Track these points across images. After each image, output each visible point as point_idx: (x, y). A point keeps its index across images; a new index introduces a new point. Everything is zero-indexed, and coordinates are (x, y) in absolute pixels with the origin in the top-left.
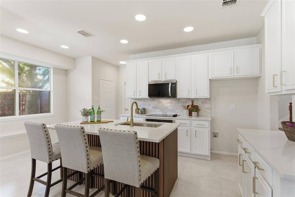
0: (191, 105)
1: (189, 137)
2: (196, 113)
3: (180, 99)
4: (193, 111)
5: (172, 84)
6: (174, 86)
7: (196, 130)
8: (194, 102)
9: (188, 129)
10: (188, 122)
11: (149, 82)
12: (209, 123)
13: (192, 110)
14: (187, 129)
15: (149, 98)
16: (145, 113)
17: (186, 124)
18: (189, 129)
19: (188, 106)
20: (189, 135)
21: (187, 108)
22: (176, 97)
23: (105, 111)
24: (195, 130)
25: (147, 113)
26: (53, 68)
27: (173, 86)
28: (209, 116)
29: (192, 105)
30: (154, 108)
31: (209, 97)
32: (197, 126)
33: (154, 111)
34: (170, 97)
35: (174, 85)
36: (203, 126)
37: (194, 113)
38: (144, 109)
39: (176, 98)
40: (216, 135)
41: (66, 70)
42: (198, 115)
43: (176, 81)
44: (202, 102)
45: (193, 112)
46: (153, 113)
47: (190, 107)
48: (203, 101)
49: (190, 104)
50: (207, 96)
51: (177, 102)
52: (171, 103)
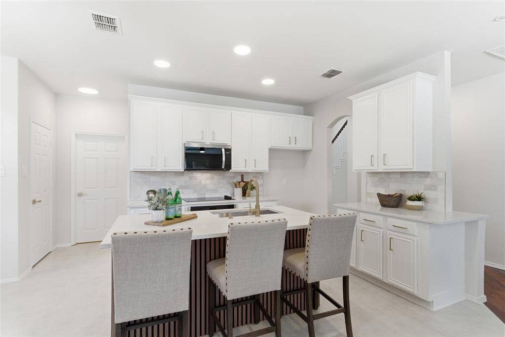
5: (225, 149)
6: (228, 153)
8: (244, 177)
29: (242, 181)
31: (268, 171)
48: (255, 175)
50: (266, 169)
52: (212, 178)
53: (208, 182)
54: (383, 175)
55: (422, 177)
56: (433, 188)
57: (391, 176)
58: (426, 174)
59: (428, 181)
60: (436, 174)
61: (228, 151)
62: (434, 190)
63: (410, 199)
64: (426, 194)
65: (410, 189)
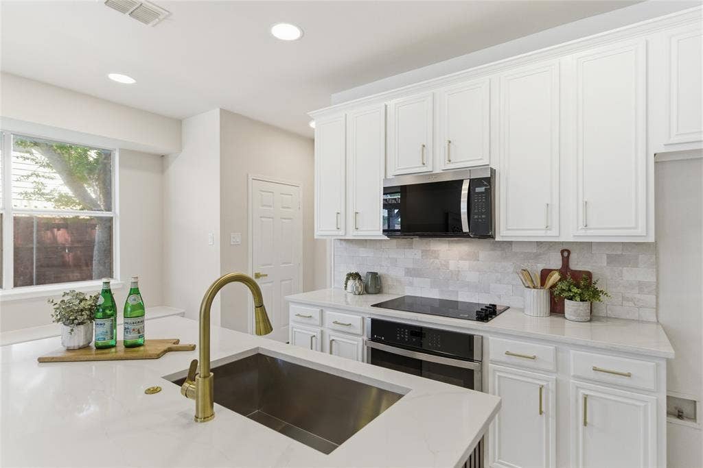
0: (560, 271)
1: (552, 422)
2: (584, 306)
3: (510, 243)
4: (571, 299)
5: (474, 183)
6: (482, 189)
7: (587, 392)
8: (573, 257)
9: (544, 383)
10: (544, 351)
11: (386, 179)
12: (658, 365)
13: (565, 294)
14: (542, 383)
15: (386, 238)
16: (379, 291)
17: (534, 358)
18: (552, 386)
19: (545, 274)
20: (552, 412)
21: (539, 281)
22: (493, 237)
23: (266, 275)
24: (582, 391)
25: (385, 290)
26: (119, 149)
27: (478, 190)
28: (648, 322)
29: (565, 270)
30: (409, 272)
31: (651, 239)
32: (593, 375)
33: (411, 284)
34: (466, 235)
35: (484, 187)
36: (625, 380)
37: (571, 307)
38: (375, 276)
39: (492, 240)
40: (687, 410)
41: (163, 156)
42: (592, 317)
43: (493, 171)
44: (612, 259)
45: (567, 302)
46: (409, 292)
47: (555, 277)
48: (619, 253)
49: (555, 262)
50: (641, 231)
51: (499, 253)
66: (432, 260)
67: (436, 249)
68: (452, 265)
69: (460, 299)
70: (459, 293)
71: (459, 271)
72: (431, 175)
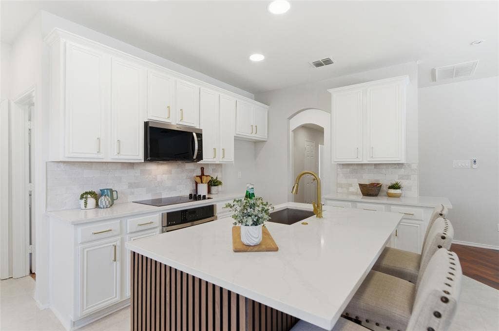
5: (196, 134)
52: (170, 172)
53: (165, 177)
54: (355, 167)
55: (396, 168)
56: (408, 177)
57: (365, 167)
58: (400, 165)
59: (402, 171)
60: (409, 165)
61: (200, 136)
62: (407, 179)
63: (390, 187)
64: (403, 183)
65: (385, 179)
66: (147, 176)
67: (149, 168)
68: (159, 178)
69: (163, 197)
70: (163, 193)
71: (162, 181)
72: (168, 124)
